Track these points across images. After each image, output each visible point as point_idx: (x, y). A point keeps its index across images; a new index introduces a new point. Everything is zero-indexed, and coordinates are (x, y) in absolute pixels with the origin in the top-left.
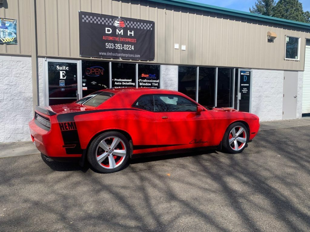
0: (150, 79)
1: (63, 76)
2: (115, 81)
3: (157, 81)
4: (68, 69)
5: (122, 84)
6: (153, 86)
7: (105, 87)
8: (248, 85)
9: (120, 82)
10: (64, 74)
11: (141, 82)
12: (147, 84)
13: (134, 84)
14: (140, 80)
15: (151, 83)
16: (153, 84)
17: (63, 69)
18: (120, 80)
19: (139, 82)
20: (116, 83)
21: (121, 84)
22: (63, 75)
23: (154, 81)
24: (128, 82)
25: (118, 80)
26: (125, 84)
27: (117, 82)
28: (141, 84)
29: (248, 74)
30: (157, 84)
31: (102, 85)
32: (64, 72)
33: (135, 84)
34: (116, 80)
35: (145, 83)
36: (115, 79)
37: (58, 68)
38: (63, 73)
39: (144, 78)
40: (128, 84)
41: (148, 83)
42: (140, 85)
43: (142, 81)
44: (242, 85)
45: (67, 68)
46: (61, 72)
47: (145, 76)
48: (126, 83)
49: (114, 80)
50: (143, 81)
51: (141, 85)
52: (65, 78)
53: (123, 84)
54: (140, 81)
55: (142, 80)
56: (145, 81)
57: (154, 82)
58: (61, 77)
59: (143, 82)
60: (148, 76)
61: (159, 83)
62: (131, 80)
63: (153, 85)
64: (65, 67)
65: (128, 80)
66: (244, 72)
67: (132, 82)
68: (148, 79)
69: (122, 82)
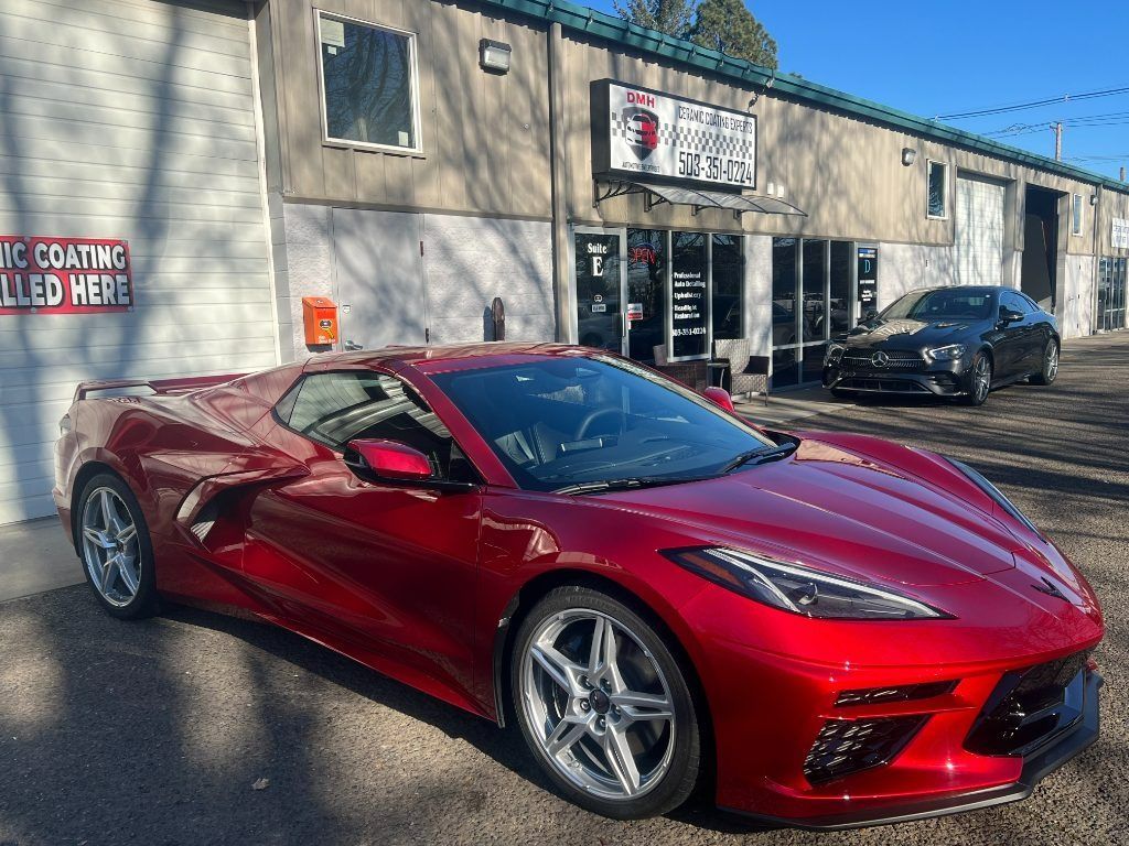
1: (599, 272)
2: (676, 277)
4: (605, 250)
5: (686, 284)
8: (872, 282)
9: (682, 280)
10: (599, 264)
17: (598, 252)
18: (683, 275)
20: (676, 283)
21: (683, 285)
22: (598, 267)
24: (695, 280)
25: (681, 276)
26: (689, 284)
27: (679, 280)
29: (873, 256)
32: (600, 258)
37: (590, 250)
38: (598, 261)
40: (695, 285)
44: (862, 282)
45: (605, 248)
46: (595, 259)
48: (693, 282)
52: (601, 274)
58: (596, 274)
62: (699, 276)
64: (601, 246)
65: (695, 276)
66: (865, 250)
67: (701, 280)
69: (685, 281)
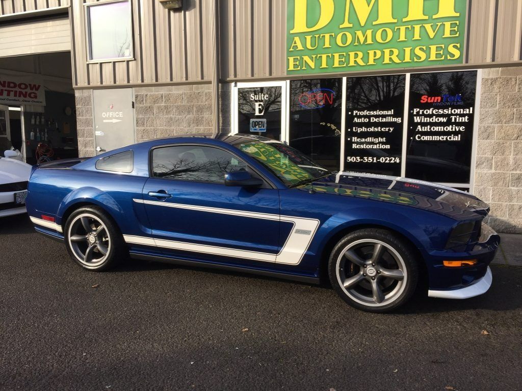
0: (443, 108)
1: (260, 111)
2: (354, 114)
3: (467, 111)
4: (267, 98)
5: (370, 120)
6: (452, 124)
7: (333, 127)
9: (365, 117)
10: (260, 107)
11: (418, 114)
12: (435, 119)
13: (399, 120)
14: (415, 111)
15: (448, 116)
16: (453, 117)
17: (260, 99)
18: (366, 113)
19: (411, 116)
20: (356, 118)
21: (367, 120)
22: (259, 109)
23: (458, 111)
24: (384, 116)
25: (362, 113)
26: (376, 120)
27: (360, 117)
28: (417, 119)
30: (466, 119)
31: (326, 125)
32: (262, 103)
33: (402, 120)
34: (356, 114)
35: (430, 116)
36: (355, 112)
37: (252, 98)
38: (260, 105)
39: (427, 106)
40: (384, 120)
41: (438, 116)
42: (416, 121)
43: (421, 113)
45: (266, 96)
46: (257, 104)
47: (429, 101)
48: (380, 118)
49: (352, 113)
50: (423, 112)
51: (419, 121)
52: (262, 114)
53: (372, 121)
54: (415, 113)
55: (421, 111)
56: (430, 112)
57: (456, 115)
58: (257, 113)
59: (423, 114)
60: (439, 101)
61: (471, 117)
62: (391, 112)
63: (453, 121)
64: (262, 95)
65: (385, 113)
67: (394, 116)
68: (437, 107)
69: (369, 117)
